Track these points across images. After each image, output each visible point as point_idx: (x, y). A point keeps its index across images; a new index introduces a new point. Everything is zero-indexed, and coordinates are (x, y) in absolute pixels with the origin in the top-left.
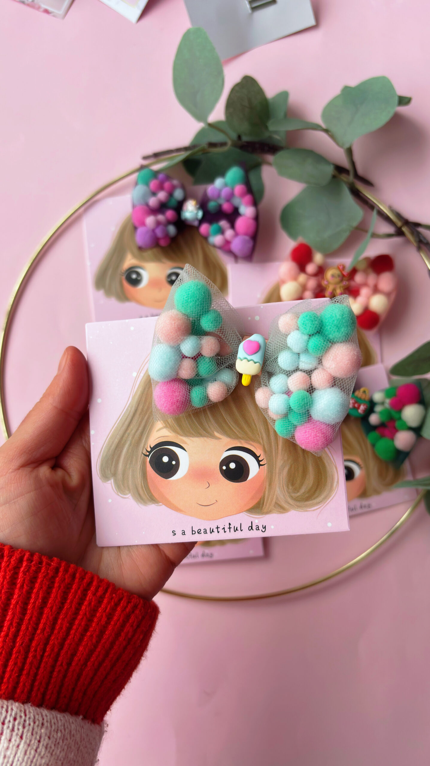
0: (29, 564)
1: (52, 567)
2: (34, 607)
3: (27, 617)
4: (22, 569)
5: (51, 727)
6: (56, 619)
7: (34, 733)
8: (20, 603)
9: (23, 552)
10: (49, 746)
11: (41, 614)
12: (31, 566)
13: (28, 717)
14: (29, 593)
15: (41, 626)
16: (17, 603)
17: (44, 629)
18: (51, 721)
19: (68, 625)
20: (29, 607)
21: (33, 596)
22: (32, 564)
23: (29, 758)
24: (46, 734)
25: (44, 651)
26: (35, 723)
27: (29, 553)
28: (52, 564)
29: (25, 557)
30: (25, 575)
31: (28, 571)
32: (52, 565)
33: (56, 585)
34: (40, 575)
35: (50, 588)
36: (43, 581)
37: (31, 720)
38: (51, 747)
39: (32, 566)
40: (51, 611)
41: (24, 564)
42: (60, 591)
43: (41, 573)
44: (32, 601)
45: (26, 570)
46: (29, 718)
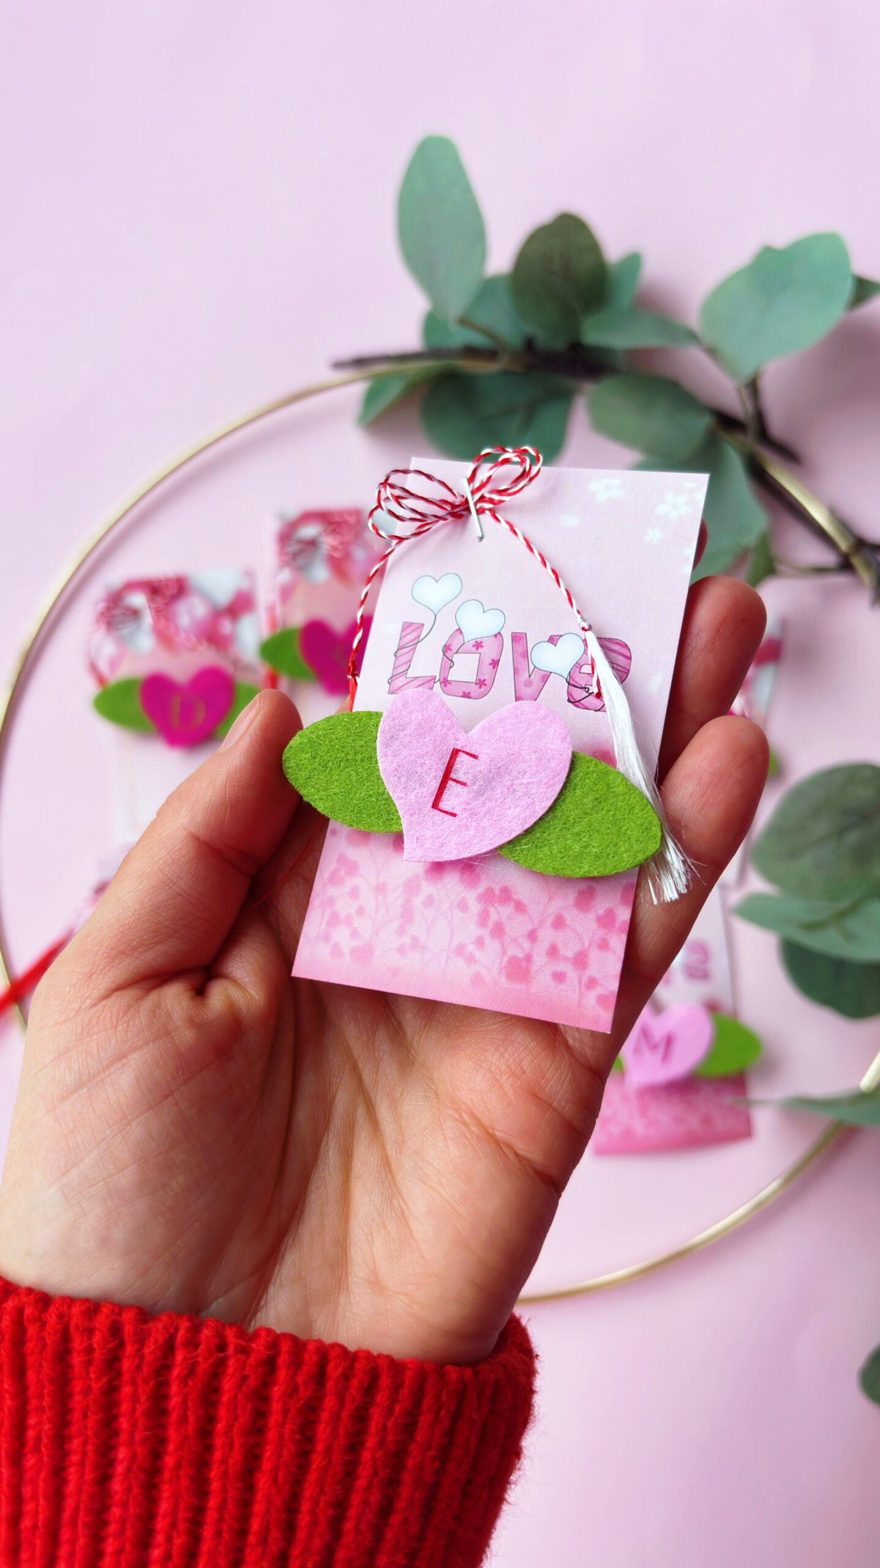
1: (255, 1356)
2: (225, 1475)
3: (213, 1503)
4: (176, 1372)
8: (184, 1463)
9: (173, 1322)
11: (249, 1488)
14: (205, 1433)
15: (255, 1525)
16: (178, 1466)
17: (265, 1531)
20: (213, 1473)
21: (219, 1441)
27: (186, 1324)
28: (254, 1347)
29: (183, 1333)
32: (255, 1350)
33: (276, 1406)
34: (226, 1384)
35: (260, 1415)
39: (201, 1358)
41: (181, 1356)
42: (288, 1423)
44: (218, 1455)
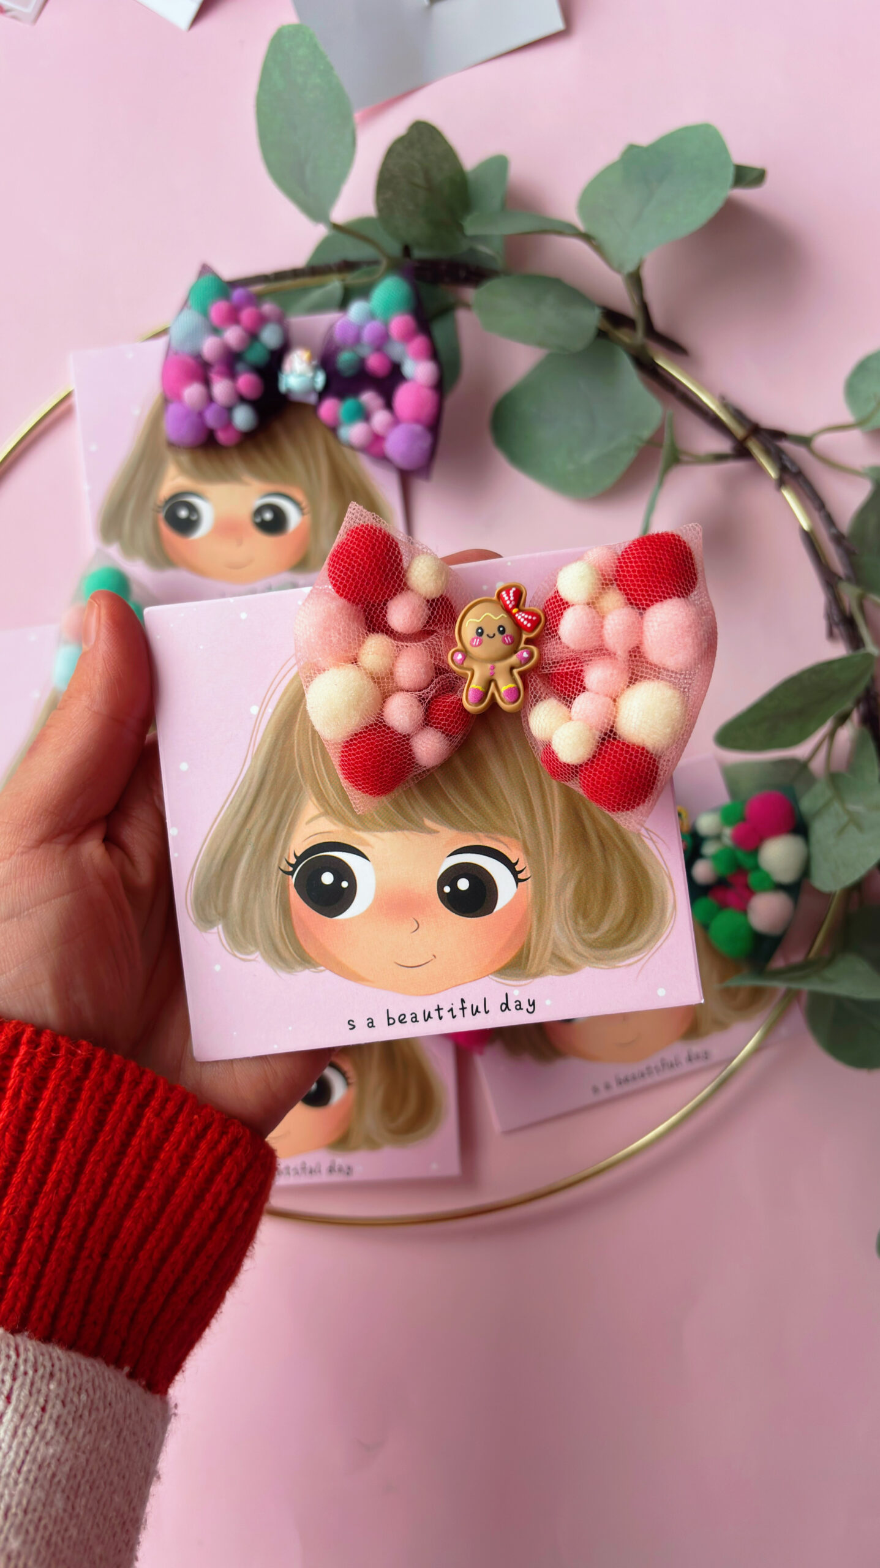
0: (31, 1050)
1: (79, 1058)
2: (39, 1137)
3: (25, 1158)
4: (18, 1060)
5: (68, 1381)
6: (81, 1164)
7: (34, 1390)
8: (11, 1127)
9: (20, 1025)
10: (62, 1421)
11: (52, 1152)
12: (36, 1054)
13: (22, 1357)
14: (31, 1108)
15: (52, 1176)
17: (58, 1183)
18: (67, 1372)
19: (106, 1174)
20: (30, 1137)
21: (38, 1115)
22: (38, 1050)
23: (21, 1444)
24: (57, 1396)
25: (58, 1227)
26: (36, 1371)
27: (32, 1029)
28: (80, 1052)
29: (25, 1036)
30: (24, 1071)
31: (29, 1064)
32: (79, 1054)
33: (85, 1095)
34: (53, 1074)
35: (73, 1100)
36: (59, 1085)
37: (30, 1364)
38: (66, 1423)
39: (39, 1054)
40: (74, 1146)
41: (23, 1050)
42: (92, 1107)
43: (56, 1070)
44: (35, 1125)
45: (26, 1061)
46: (26, 1361)
